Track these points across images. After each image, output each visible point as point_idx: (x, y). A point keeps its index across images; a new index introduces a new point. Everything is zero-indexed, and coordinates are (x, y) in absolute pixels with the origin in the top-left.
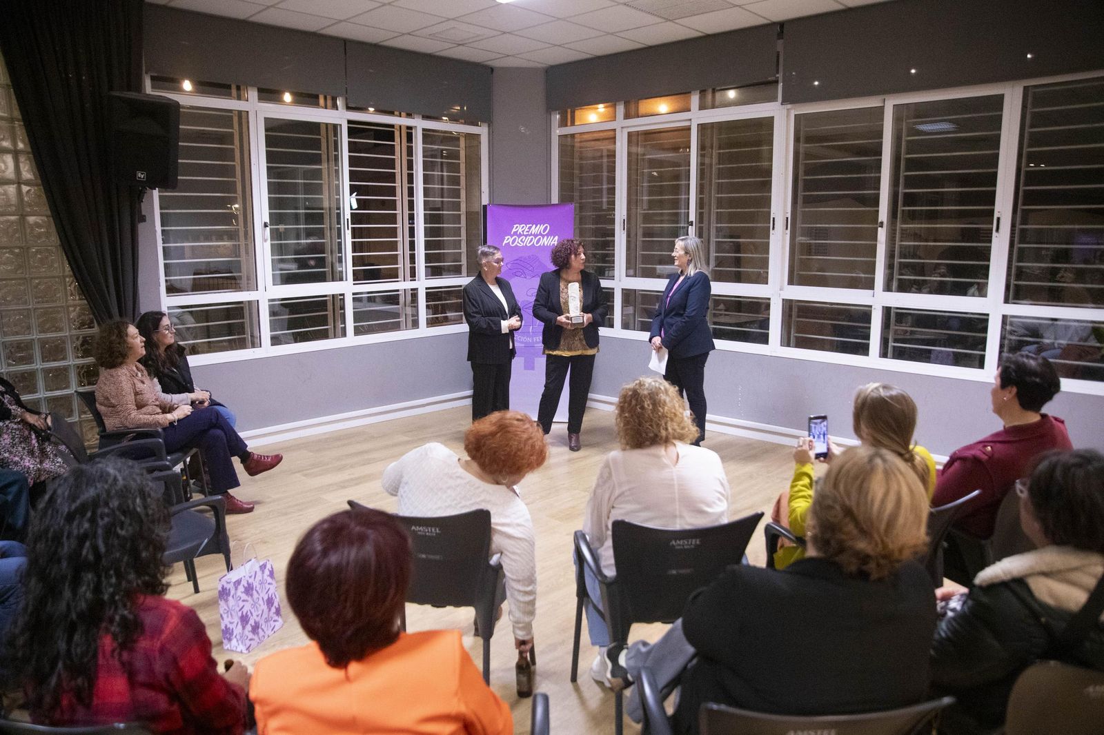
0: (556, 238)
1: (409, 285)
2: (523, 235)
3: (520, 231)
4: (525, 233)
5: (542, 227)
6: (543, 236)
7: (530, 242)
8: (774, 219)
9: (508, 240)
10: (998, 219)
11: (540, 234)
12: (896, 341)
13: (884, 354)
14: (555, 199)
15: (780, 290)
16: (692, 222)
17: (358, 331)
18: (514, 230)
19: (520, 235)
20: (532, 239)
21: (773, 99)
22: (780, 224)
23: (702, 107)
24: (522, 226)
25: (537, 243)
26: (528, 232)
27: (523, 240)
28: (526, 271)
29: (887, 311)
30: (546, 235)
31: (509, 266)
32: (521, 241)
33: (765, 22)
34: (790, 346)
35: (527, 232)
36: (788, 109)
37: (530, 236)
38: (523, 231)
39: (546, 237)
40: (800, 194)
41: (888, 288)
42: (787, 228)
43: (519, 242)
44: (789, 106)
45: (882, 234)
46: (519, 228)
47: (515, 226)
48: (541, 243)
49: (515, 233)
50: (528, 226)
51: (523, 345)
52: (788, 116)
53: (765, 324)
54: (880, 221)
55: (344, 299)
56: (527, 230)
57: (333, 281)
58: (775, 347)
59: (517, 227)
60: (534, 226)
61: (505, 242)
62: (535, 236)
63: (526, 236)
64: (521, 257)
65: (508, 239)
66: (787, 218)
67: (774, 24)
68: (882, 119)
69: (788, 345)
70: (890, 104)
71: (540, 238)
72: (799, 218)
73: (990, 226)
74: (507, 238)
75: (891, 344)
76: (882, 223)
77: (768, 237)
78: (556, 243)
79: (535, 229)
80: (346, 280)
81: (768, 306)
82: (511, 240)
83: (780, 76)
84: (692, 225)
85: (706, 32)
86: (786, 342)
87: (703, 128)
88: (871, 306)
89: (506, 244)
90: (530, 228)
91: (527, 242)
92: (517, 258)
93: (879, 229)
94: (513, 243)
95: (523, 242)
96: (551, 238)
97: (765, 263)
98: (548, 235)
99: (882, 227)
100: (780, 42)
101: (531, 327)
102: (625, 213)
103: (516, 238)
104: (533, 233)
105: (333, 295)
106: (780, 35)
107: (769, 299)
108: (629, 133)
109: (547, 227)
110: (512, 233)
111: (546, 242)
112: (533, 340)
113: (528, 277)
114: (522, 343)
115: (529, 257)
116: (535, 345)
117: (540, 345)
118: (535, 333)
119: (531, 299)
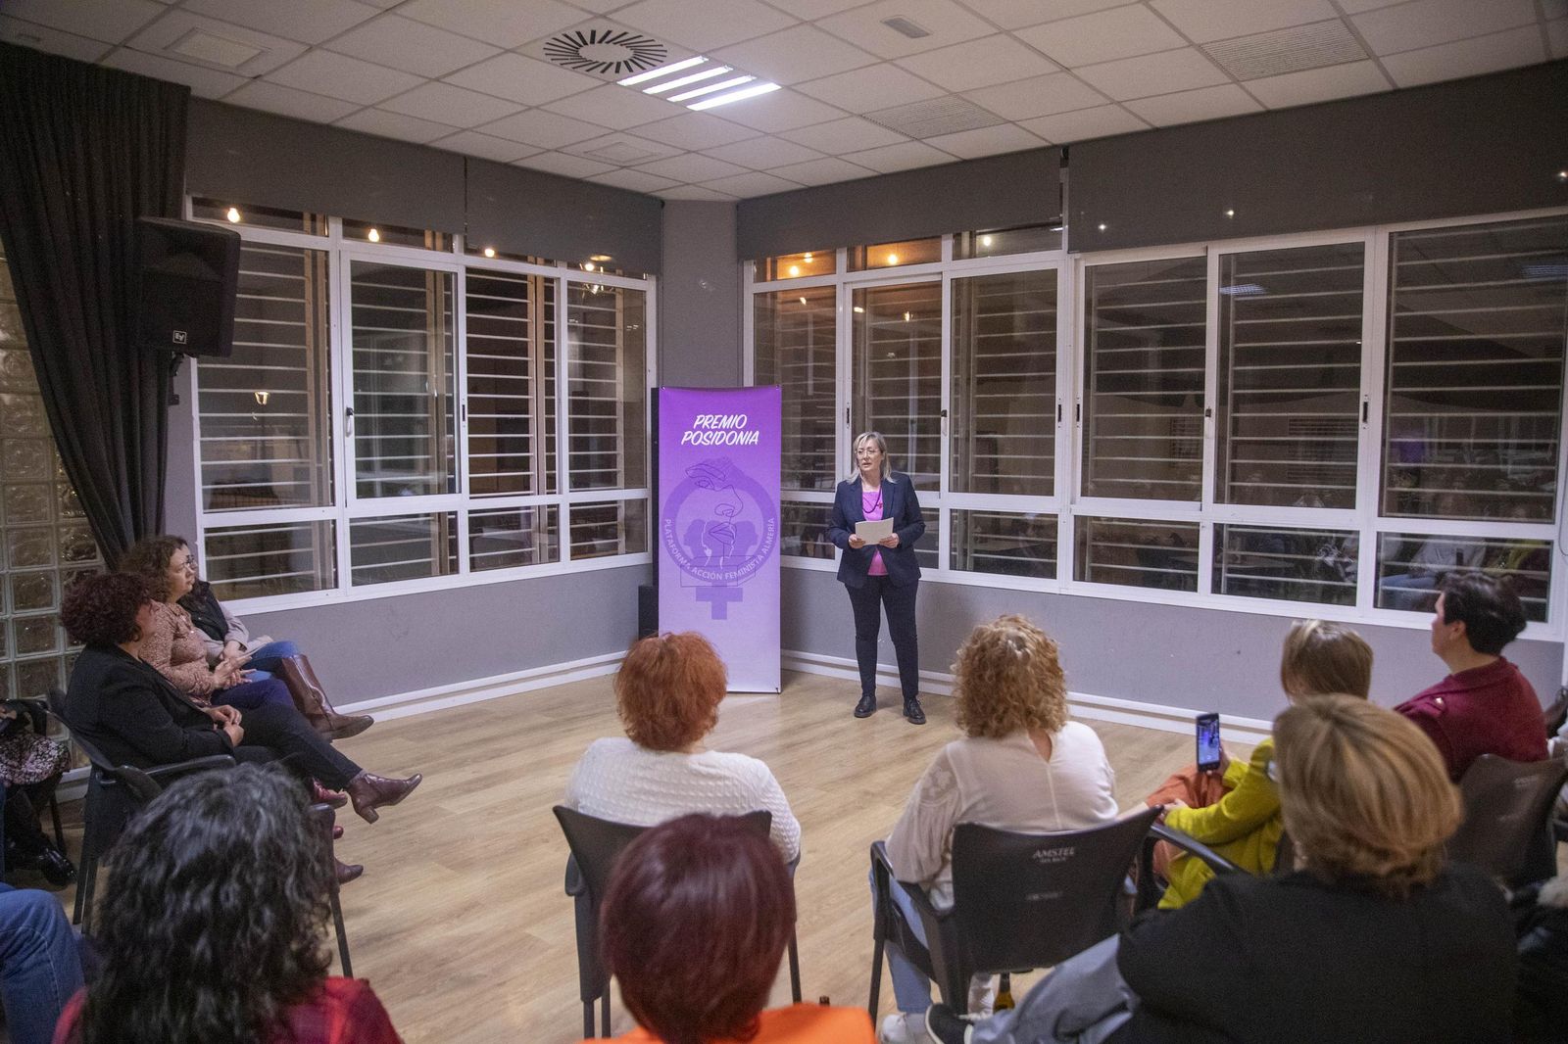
0: (757, 433)
1: (545, 500)
2: (711, 429)
3: (706, 424)
4: (713, 427)
5: (737, 419)
6: (739, 431)
7: (720, 439)
8: (1060, 406)
9: (689, 436)
10: (1366, 404)
11: (734, 428)
12: (1230, 571)
13: (1216, 588)
14: (749, 380)
15: (1072, 503)
16: (945, 411)
17: (474, 566)
18: (697, 423)
19: (705, 430)
20: (722, 436)
21: (1054, 245)
22: (1068, 413)
23: (957, 255)
24: (708, 417)
25: (729, 442)
26: (717, 425)
27: (710, 437)
28: (715, 480)
29: (1218, 529)
30: (741, 430)
31: (690, 473)
32: (708, 438)
33: (1044, 144)
34: (1084, 581)
35: (715, 425)
36: (1076, 260)
37: (718, 430)
38: (710, 425)
39: (742, 433)
40: (1094, 373)
41: (1219, 498)
42: (1078, 419)
43: (704, 440)
44: (1078, 256)
45: (1210, 426)
46: (703, 420)
47: (699, 417)
48: (735, 440)
49: (699, 427)
50: (717, 417)
51: (710, 584)
52: (1076, 268)
53: (1050, 550)
54: (1206, 408)
55: (456, 519)
56: (715, 422)
57: (439, 493)
58: (1065, 583)
59: (701, 419)
60: (726, 417)
61: (685, 439)
62: (727, 430)
63: (714, 431)
64: (708, 461)
65: (689, 435)
66: (1078, 405)
67: (1055, 147)
68: (1205, 274)
69: (1082, 579)
70: (1215, 253)
71: (734, 434)
72: (1092, 405)
73: (1356, 414)
74: (687, 433)
75: (1225, 575)
76: (1209, 411)
77: (1053, 432)
78: (756, 440)
79: (726, 422)
80: (460, 492)
81: (1054, 526)
82: (693, 437)
83: (1065, 215)
84: (945, 416)
85: (961, 156)
86: (1079, 576)
87: (957, 283)
88: (1198, 524)
89: (685, 442)
90: (719, 420)
91: (716, 439)
92: (701, 461)
93: (1206, 419)
94: (696, 441)
95: (710, 440)
96: (749, 434)
97: (1049, 467)
98: (745, 430)
99: (1209, 416)
100: (1064, 171)
101: (722, 558)
102: (849, 399)
103: (699, 435)
104: (724, 427)
105: (439, 514)
106: (1065, 161)
107: (1056, 516)
108: (854, 290)
109: (743, 418)
110: (695, 426)
111: (742, 439)
112: (724, 577)
113: (716, 488)
114: (710, 581)
115: (719, 460)
116: (728, 584)
117: (735, 583)
118: (728, 567)
119: (722, 519)
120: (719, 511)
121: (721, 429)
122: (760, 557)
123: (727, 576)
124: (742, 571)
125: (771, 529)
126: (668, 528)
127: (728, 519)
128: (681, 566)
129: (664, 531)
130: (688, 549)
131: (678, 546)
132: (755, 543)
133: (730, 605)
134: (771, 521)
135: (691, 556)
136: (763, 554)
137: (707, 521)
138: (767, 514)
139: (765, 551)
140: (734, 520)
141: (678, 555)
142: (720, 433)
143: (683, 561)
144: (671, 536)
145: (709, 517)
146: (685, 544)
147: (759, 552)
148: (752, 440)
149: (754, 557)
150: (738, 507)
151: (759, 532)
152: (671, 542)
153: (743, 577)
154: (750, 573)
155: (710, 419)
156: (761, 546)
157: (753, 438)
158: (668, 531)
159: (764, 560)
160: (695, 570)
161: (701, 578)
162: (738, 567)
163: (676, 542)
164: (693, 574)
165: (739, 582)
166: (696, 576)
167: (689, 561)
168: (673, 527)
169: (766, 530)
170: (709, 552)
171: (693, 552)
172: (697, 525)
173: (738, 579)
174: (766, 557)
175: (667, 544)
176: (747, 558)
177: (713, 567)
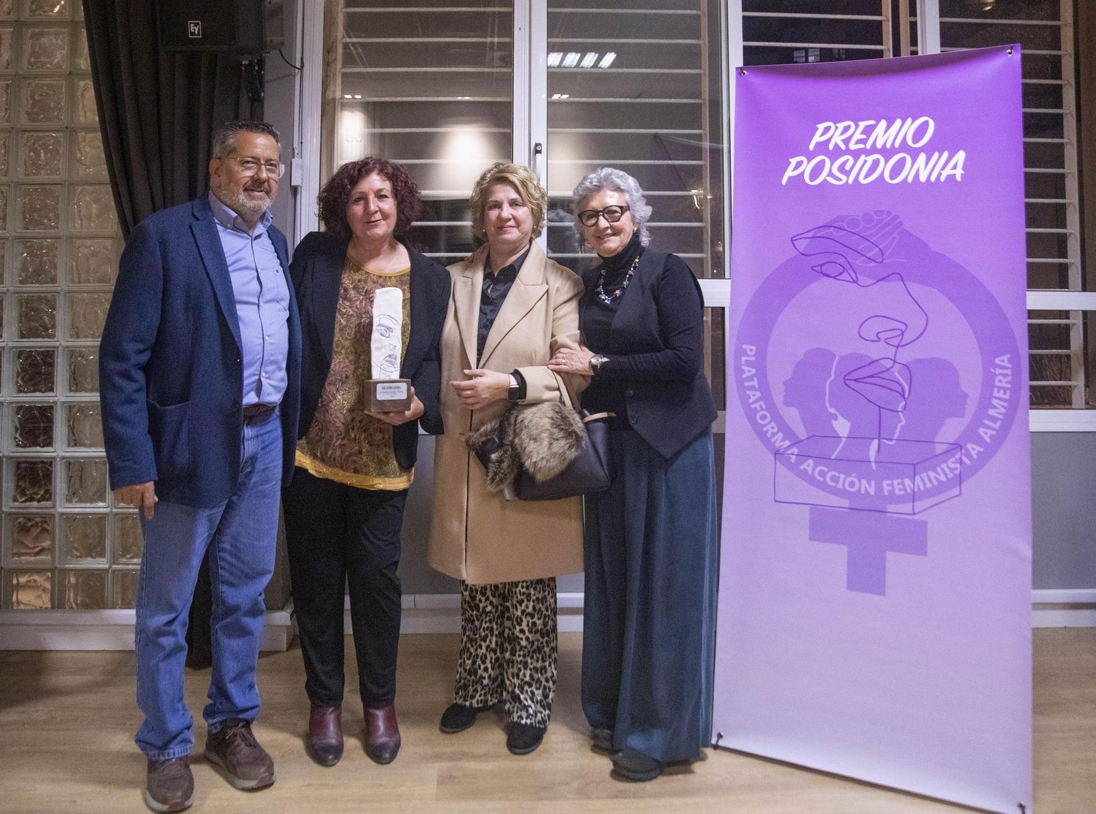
0: (961, 156)
2: (848, 152)
3: (837, 139)
4: (852, 146)
5: (911, 127)
6: (914, 154)
7: (867, 176)
9: (798, 167)
11: (904, 147)
18: (817, 138)
19: (836, 153)
20: (876, 164)
24: (841, 126)
25: (893, 176)
26: (864, 141)
27: (848, 167)
28: (858, 262)
30: (922, 149)
31: (802, 244)
32: (842, 169)
35: (858, 142)
37: (868, 153)
38: (847, 141)
39: (923, 157)
43: (831, 173)
46: (833, 133)
47: (821, 127)
48: (907, 174)
49: (822, 147)
50: (862, 124)
51: (845, 503)
56: (858, 136)
59: (827, 130)
60: (883, 123)
61: (789, 173)
62: (887, 153)
63: (856, 154)
64: (842, 218)
65: (799, 164)
71: (903, 160)
74: (794, 161)
78: (959, 173)
79: (883, 134)
82: (807, 167)
89: (790, 178)
90: (868, 131)
91: (860, 171)
92: (826, 221)
94: (813, 176)
95: (848, 174)
96: (941, 158)
98: (929, 150)
101: (875, 444)
103: (822, 163)
104: (879, 145)
109: (925, 126)
110: (811, 147)
111: (922, 169)
112: (879, 487)
113: (863, 280)
114: (842, 493)
115: (867, 218)
116: (890, 508)
117: (907, 508)
118: (889, 466)
119: (875, 351)
120: (870, 330)
121: (874, 150)
122: (974, 449)
123: (886, 489)
124: (925, 480)
125: (1002, 381)
126: (748, 363)
127: (890, 352)
128: (777, 453)
129: (739, 371)
130: (792, 416)
131: (771, 407)
132: (962, 415)
133: (897, 564)
134: (1003, 360)
135: (801, 432)
136: (979, 441)
137: (839, 352)
138: (991, 345)
139: (986, 434)
140: (905, 356)
141: (771, 428)
142: (871, 159)
143: (780, 441)
144: (755, 383)
145: (844, 345)
146: (786, 403)
147: (971, 434)
148: (948, 171)
149: (957, 446)
150: (916, 324)
151: (971, 383)
152: (754, 395)
153: (928, 493)
154: (942, 487)
155: (846, 129)
156: (977, 421)
157: (956, 165)
158: (749, 371)
159: (984, 459)
160: (808, 465)
161: (822, 486)
162: (915, 469)
163: (766, 396)
164: (804, 475)
165: (919, 505)
166: (810, 479)
167: (796, 442)
168: (760, 365)
169: (988, 384)
170: (842, 427)
171: (805, 422)
172: (817, 360)
173: (913, 497)
174: (990, 451)
175: (744, 399)
176: (939, 449)
177: (853, 462)
